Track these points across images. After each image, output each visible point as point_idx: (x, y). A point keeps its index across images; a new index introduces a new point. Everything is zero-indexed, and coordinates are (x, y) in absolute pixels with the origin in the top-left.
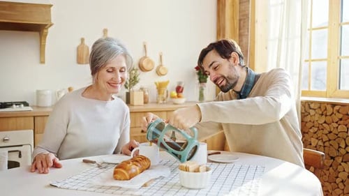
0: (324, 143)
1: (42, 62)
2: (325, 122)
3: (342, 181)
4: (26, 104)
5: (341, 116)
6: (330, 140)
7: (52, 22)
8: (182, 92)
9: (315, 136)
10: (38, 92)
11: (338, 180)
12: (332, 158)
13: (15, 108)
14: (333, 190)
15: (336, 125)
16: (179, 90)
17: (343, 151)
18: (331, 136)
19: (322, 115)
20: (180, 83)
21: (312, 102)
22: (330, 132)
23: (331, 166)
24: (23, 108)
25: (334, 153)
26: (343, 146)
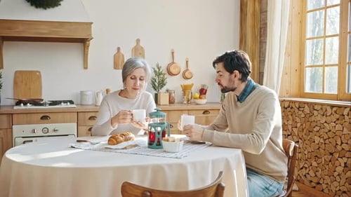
0: (325, 140)
1: (86, 68)
2: (326, 122)
3: (339, 175)
4: (71, 102)
5: (337, 116)
6: (329, 138)
7: (93, 36)
8: (205, 94)
9: (318, 134)
10: (81, 92)
11: (336, 174)
12: (331, 154)
13: (63, 105)
14: (332, 182)
15: (334, 124)
16: (203, 92)
17: (339, 148)
18: (330, 134)
19: (323, 115)
20: (204, 85)
21: (316, 104)
22: (330, 131)
23: (330, 161)
24: (69, 105)
25: (333, 150)
26: (339, 143)
